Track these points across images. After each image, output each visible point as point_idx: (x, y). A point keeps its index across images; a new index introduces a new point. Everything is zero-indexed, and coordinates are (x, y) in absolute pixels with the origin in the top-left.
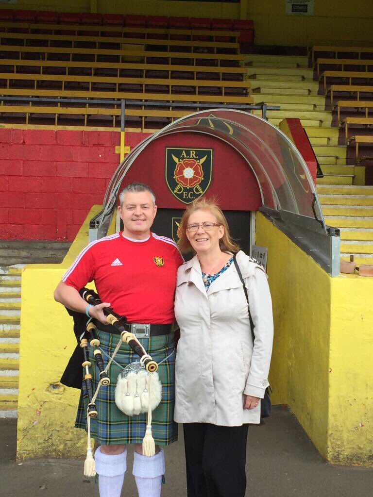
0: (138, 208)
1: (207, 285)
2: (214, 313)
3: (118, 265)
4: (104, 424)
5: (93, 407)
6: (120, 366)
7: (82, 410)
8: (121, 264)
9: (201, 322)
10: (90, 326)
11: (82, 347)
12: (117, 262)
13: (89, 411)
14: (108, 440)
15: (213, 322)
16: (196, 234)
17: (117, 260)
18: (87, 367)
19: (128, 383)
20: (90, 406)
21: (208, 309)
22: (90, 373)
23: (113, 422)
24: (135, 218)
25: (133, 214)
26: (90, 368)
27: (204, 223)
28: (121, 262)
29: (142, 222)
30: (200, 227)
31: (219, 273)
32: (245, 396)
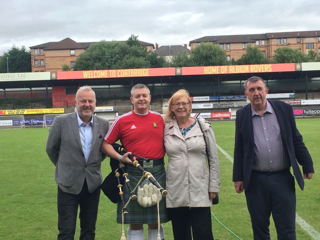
0: (141, 96)
1: (184, 134)
2: (189, 148)
3: (134, 128)
4: (131, 213)
5: (125, 210)
6: (137, 180)
7: (119, 212)
8: (136, 128)
9: (181, 153)
10: (122, 166)
11: (117, 176)
12: (134, 127)
13: (123, 212)
14: (133, 221)
15: (189, 153)
16: (178, 108)
17: (134, 125)
18: (120, 188)
19: (144, 190)
20: (123, 209)
21: (186, 146)
22: (122, 191)
23: (136, 212)
24: (140, 102)
25: (139, 100)
26: (122, 188)
27: (183, 103)
28: (136, 127)
29: (144, 104)
30: (181, 105)
31: (190, 127)
32: (209, 193)
